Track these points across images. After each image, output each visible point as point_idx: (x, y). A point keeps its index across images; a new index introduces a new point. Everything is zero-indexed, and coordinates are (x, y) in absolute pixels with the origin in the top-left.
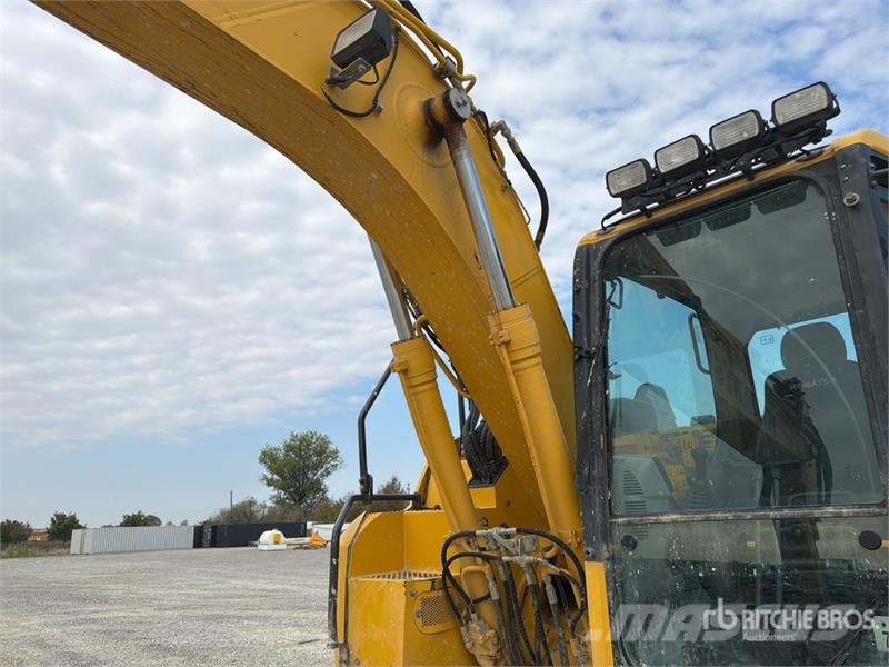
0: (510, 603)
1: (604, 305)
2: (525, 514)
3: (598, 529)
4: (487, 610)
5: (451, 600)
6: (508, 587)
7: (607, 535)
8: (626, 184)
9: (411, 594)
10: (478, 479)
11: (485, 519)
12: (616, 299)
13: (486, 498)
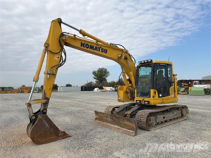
0: (131, 93)
1: (139, 70)
2: (132, 86)
3: (136, 87)
4: (130, 93)
5: (127, 92)
6: (131, 91)
7: (137, 88)
8: (140, 63)
9: (124, 92)
10: (130, 83)
11: (129, 86)
12: (140, 70)
13: (130, 85)
